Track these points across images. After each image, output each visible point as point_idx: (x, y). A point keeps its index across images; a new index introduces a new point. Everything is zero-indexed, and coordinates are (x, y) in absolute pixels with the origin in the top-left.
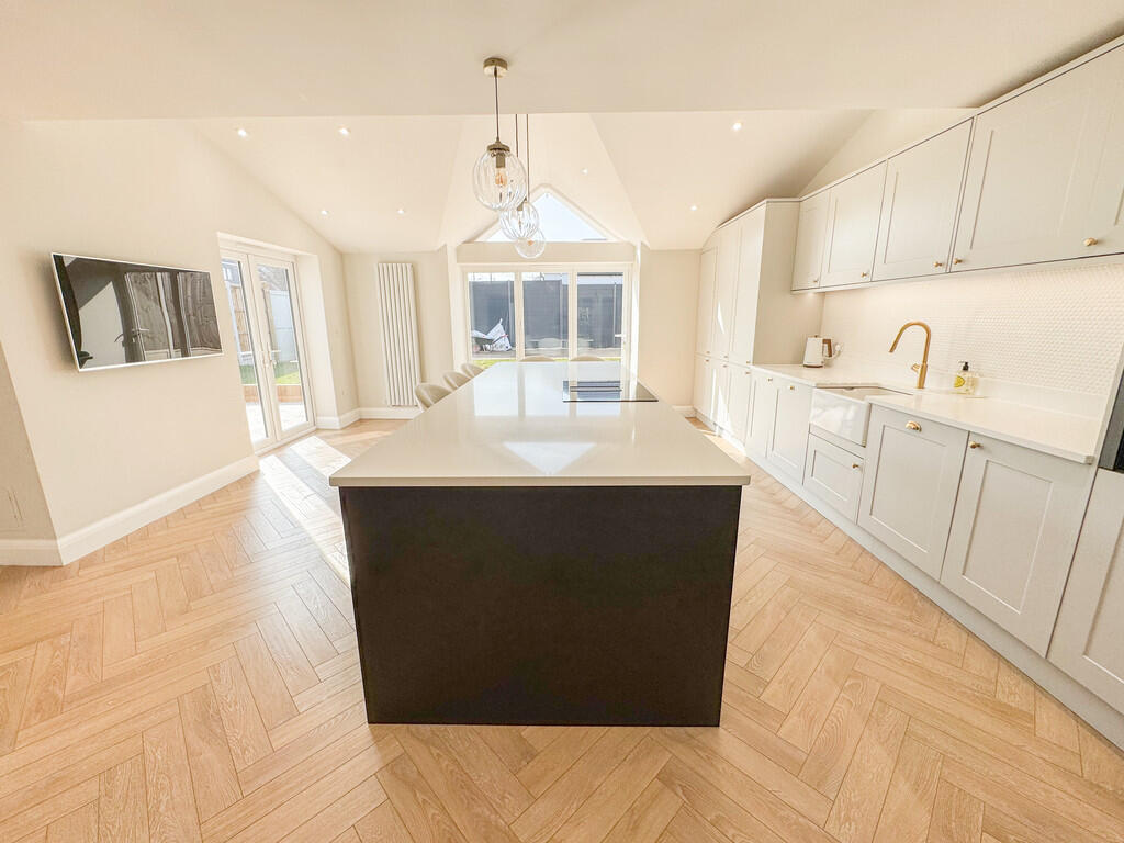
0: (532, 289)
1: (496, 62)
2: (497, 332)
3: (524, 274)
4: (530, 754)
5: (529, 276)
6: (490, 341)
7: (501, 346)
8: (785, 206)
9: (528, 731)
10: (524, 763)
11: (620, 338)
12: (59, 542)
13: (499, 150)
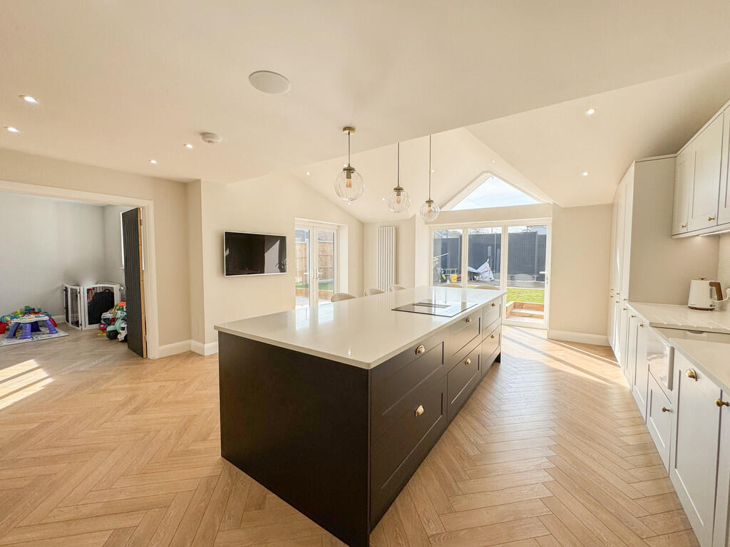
0: (514, 239)
1: (349, 129)
2: (485, 268)
3: (509, 228)
4: (260, 506)
5: (472, 232)
6: (477, 274)
7: (486, 278)
8: (663, 162)
9: (272, 496)
10: (253, 508)
11: (544, 275)
12: (206, 346)
13: (349, 170)
